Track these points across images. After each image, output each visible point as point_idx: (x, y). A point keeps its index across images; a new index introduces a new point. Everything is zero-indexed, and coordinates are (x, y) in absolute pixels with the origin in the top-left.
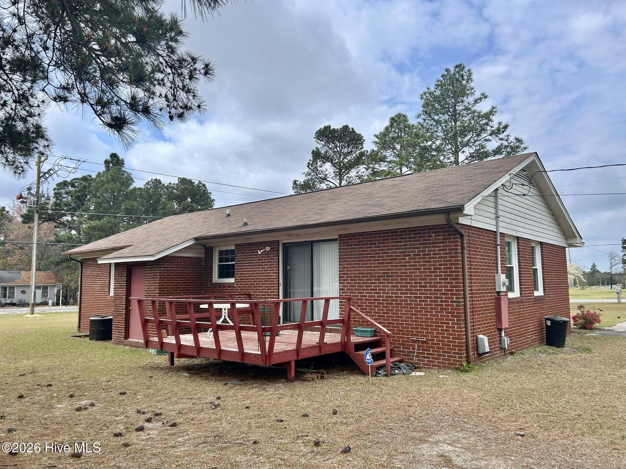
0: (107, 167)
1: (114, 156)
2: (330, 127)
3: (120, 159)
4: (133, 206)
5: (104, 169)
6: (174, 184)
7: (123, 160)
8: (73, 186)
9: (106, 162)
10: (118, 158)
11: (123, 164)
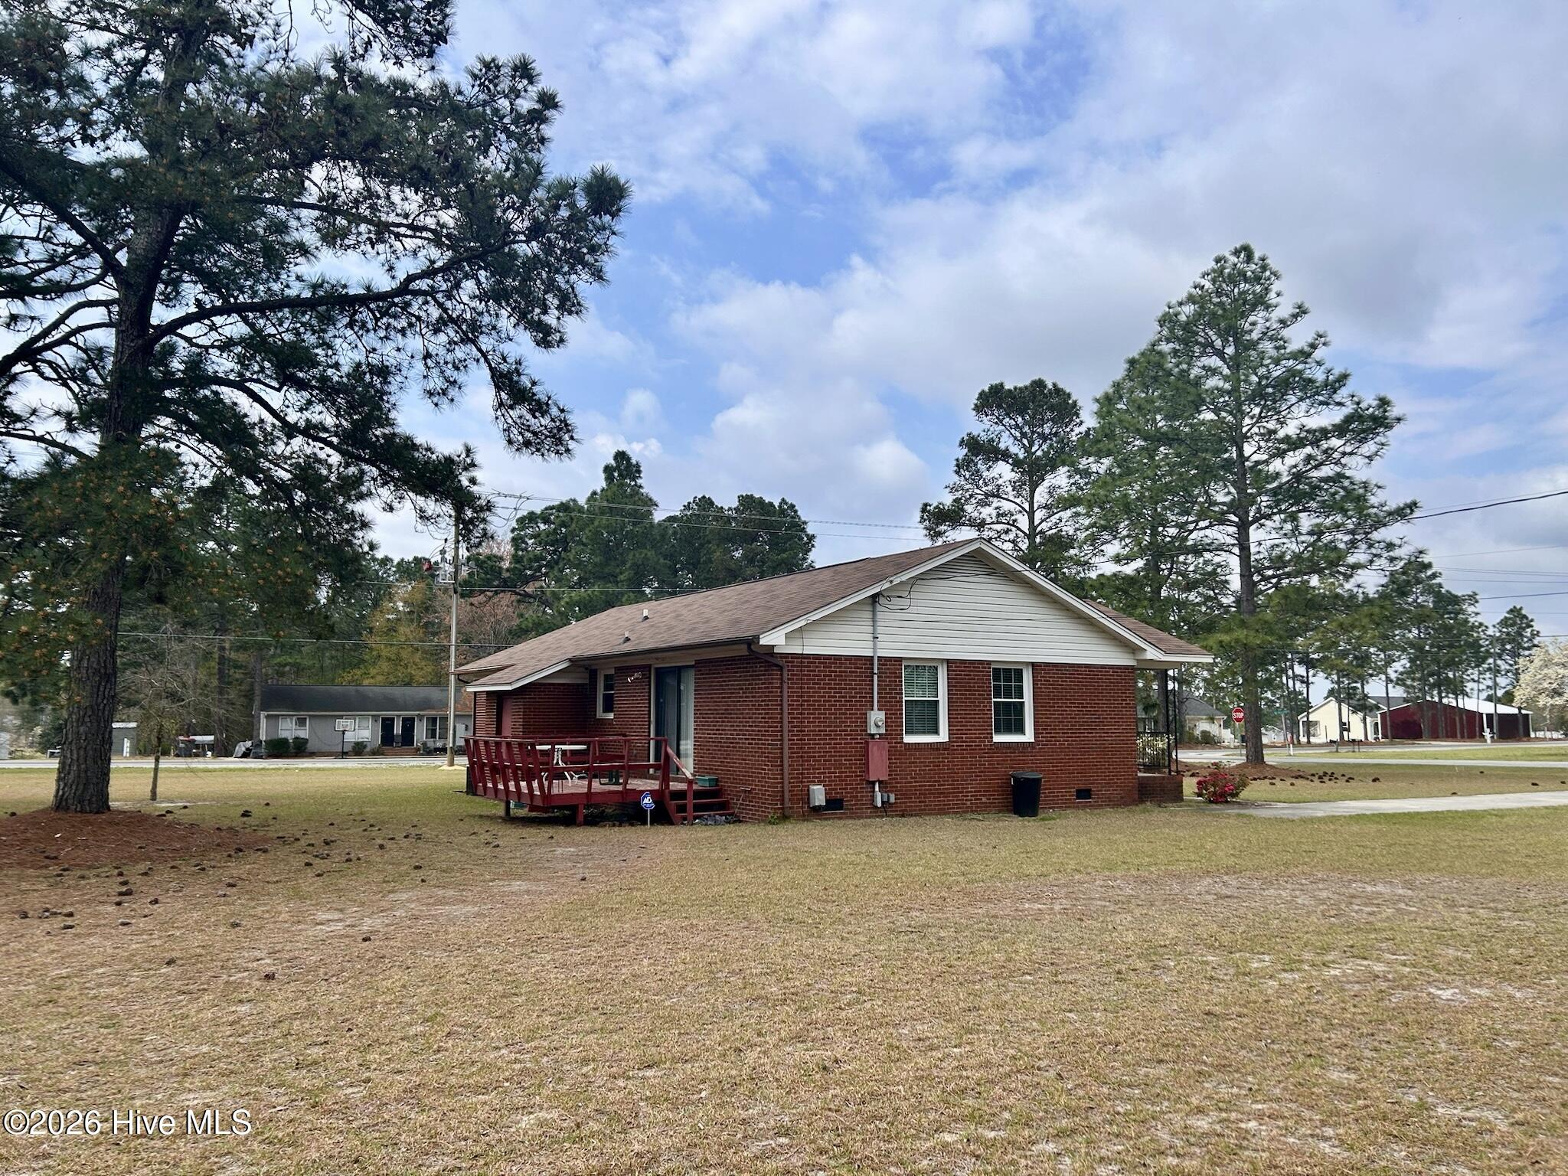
0: (609, 478)
1: (621, 456)
2: (1002, 385)
3: (634, 461)
4: (648, 559)
5: (604, 484)
6: (730, 509)
7: (638, 465)
8: (546, 521)
9: (607, 469)
10: (628, 459)
11: (639, 472)
